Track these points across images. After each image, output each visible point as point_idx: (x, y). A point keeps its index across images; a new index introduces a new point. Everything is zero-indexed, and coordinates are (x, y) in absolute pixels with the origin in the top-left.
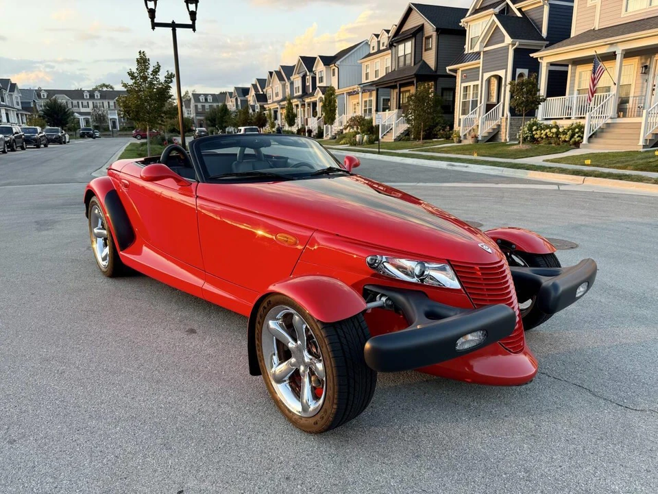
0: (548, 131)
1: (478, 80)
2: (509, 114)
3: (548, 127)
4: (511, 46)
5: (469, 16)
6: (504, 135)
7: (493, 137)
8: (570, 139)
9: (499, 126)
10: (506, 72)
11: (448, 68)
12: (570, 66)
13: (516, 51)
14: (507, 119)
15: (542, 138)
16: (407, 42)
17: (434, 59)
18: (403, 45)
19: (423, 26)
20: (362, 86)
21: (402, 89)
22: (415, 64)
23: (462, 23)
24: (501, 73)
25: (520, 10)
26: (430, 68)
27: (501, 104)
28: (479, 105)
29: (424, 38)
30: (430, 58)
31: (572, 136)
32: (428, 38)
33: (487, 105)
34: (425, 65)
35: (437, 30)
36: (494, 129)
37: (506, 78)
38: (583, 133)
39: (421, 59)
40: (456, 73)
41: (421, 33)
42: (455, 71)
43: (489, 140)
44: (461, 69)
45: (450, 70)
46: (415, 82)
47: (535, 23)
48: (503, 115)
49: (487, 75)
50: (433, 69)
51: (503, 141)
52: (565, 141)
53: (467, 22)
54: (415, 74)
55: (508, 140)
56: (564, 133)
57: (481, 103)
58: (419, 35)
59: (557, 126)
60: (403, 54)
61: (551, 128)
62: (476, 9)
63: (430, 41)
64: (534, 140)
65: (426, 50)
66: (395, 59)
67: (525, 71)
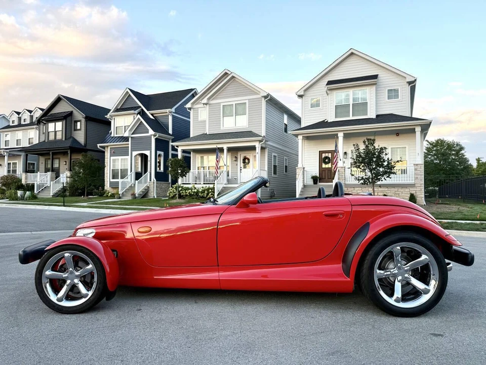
0: (190, 191)
1: (128, 155)
2: (155, 180)
3: (188, 189)
4: (153, 137)
5: (113, 112)
6: (153, 193)
7: (145, 194)
8: (207, 196)
9: (148, 188)
10: (151, 152)
11: (98, 145)
12: (192, 153)
13: (156, 139)
14: (154, 183)
15: (187, 195)
16: (58, 122)
17: (83, 137)
18: (54, 124)
19: (72, 113)
20: (8, 151)
21: (54, 157)
22: (66, 139)
23: (108, 116)
24: (147, 153)
25: (152, 115)
26: (79, 143)
27: (148, 173)
28: (129, 173)
29: (73, 121)
30: (80, 137)
31: (208, 194)
32: (76, 122)
33: (136, 173)
34: (75, 141)
35: (86, 118)
36: (145, 189)
37: (151, 156)
38: (214, 193)
39: (72, 137)
40: (105, 149)
41: (70, 117)
42: (104, 147)
43: (143, 197)
44: (109, 148)
45: (100, 147)
46: (69, 152)
47: (163, 125)
48: (150, 180)
49: (135, 153)
50: (83, 144)
51: (152, 198)
52: (203, 197)
53: (112, 117)
54: (69, 147)
55: (156, 197)
56: (203, 192)
57: (131, 171)
58: (69, 119)
59: (195, 188)
60: (54, 130)
61: (191, 189)
62: (118, 109)
63: (79, 124)
64: (181, 197)
65: (76, 130)
66: (43, 133)
67: (162, 153)
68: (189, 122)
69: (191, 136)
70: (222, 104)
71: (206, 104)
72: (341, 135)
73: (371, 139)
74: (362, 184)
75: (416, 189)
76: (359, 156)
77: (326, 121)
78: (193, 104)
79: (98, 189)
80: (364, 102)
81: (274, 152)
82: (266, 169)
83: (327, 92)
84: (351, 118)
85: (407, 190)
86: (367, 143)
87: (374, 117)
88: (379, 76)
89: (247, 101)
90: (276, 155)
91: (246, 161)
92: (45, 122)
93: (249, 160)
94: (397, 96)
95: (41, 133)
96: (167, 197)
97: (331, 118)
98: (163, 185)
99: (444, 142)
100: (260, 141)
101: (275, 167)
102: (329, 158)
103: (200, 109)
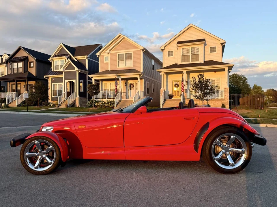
0: (100, 103)
1: (63, 82)
2: (79, 96)
3: (99, 102)
4: (77, 71)
5: (52, 57)
6: (78, 104)
7: (73, 104)
8: (110, 106)
9: (75, 101)
10: (76, 80)
12: (100, 81)
13: (79, 73)
14: (78, 98)
15: (98, 105)
16: (19, 62)
17: (35, 71)
18: (17, 63)
19: (27, 57)
21: (18, 83)
22: (24, 72)
23: (50, 59)
24: (74, 81)
25: (76, 59)
26: (33, 75)
27: (75, 92)
28: (63, 92)
29: (28, 62)
30: (33, 71)
32: (30, 62)
33: (67, 93)
34: (30, 73)
35: (36, 60)
36: (73, 102)
37: (76, 83)
38: (114, 103)
39: (27, 71)
40: (48, 78)
41: (27, 60)
43: (72, 106)
44: (51, 77)
45: (45, 77)
46: (27, 80)
47: (83, 65)
48: (76, 97)
49: (66, 81)
50: (35, 76)
51: (77, 106)
52: (108, 106)
53: (52, 60)
54: (27, 77)
55: (79, 106)
56: (108, 103)
57: (65, 91)
58: (26, 61)
59: (103, 101)
60: (17, 67)
61: (101, 102)
62: (55, 55)
63: (32, 64)
64: (95, 106)
65: (30, 67)
66: (10, 69)
67: (83, 81)
68: (98, 63)
69: (100, 71)
70: (118, 54)
71: (108, 53)
72: (185, 72)
73: (202, 75)
74: (197, 99)
75: (225, 102)
76: (195, 84)
77: (176, 64)
78: (100, 53)
79: (44, 102)
80: (197, 54)
81: (148, 81)
82: (143, 91)
83: (177, 48)
84: (190, 62)
85: (220, 102)
86: (199, 76)
87: (203, 62)
88: (206, 39)
89: (132, 52)
90: (148, 83)
91: (131, 86)
92: (11, 62)
93: (133, 85)
94: (215, 51)
95: (9, 69)
96: (87, 106)
97: (180, 63)
98: (83, 99)
99: (237, 76)
100: (140, 75)
101: (148, 89)
102: (178, 84)
103: (105, 56)
